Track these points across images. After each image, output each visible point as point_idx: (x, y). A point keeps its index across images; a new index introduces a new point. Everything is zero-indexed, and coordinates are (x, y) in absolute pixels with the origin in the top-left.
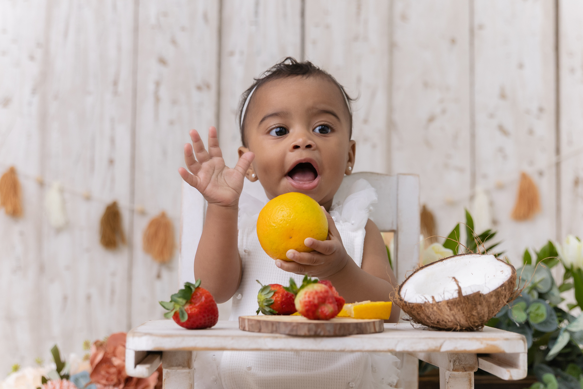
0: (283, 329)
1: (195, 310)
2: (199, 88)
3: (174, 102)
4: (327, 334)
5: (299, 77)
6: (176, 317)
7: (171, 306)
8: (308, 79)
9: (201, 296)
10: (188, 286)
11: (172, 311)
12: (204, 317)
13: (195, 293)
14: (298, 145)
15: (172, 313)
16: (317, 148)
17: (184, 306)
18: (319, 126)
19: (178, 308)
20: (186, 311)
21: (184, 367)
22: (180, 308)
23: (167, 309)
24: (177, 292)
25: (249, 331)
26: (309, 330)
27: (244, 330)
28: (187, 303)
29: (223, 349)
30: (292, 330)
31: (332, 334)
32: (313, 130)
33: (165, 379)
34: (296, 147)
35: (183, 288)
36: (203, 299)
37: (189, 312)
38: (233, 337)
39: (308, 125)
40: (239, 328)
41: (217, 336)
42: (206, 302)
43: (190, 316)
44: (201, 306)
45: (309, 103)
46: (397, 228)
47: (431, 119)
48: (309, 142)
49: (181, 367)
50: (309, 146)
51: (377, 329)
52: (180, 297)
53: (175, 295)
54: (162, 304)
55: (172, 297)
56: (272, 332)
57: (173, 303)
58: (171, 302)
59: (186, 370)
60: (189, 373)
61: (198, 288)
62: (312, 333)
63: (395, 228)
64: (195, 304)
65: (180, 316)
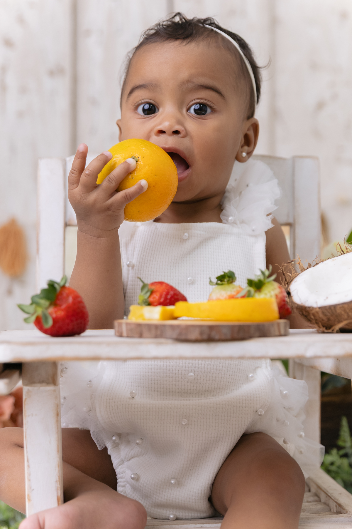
0: (169, 333)
1: (61, 313)
2: (52, 73)
3: (23, 90)
4: (223, 337)
5: (177, 42)
6: (39, 323)
7: (31, 309)
8: (188, 45)
9: (68, 296)
10: (52, 285)
11: (33, 314)
12: (72, 321)
13: (61, 293)
14: (163, 129)
15: (33, 318)
16: (187, 134)
17: (47, 308)
18: (197, 103)
19: (40, 311)
20: (51, 314)
21: (48, 383)
22: (43, 312)
23: (28, 313)
24: (38, 292)
25: (128, 337)
26: (201, 333)
27: (121, 336)
28: (51, 304)
29: (96, 359)
30: (180, 334)
31: (229, 337)
32: (188, 110)
33: (26, 399)
34: (161, 132)
35: (45, 286)
36: (70, 300)
37: (54, 316)
38: (109, 344)
39: (181, 103)
40: (115, 334)
41: (89, 343)
42: (74, 303)
43: (55, 321)
44: (67, 310)
45: (184, 74)
46: (294, 220)
47: (320, 106)
48: (177, 128)
49: (44, 384)
50: (176, 132)
51: (282, 332)
52: (42, 298)
53: (37, 296)
54: (21, 308)
55: (33, 298)
56: (156, 337)
57: (34, 306)
58: (32, 304)
59: (51, 388)
60: (55, 391)
61: (63, 287)
62: (205, 337)
63: (291, 221)
64: (60, 305)
65: (43, 321)
